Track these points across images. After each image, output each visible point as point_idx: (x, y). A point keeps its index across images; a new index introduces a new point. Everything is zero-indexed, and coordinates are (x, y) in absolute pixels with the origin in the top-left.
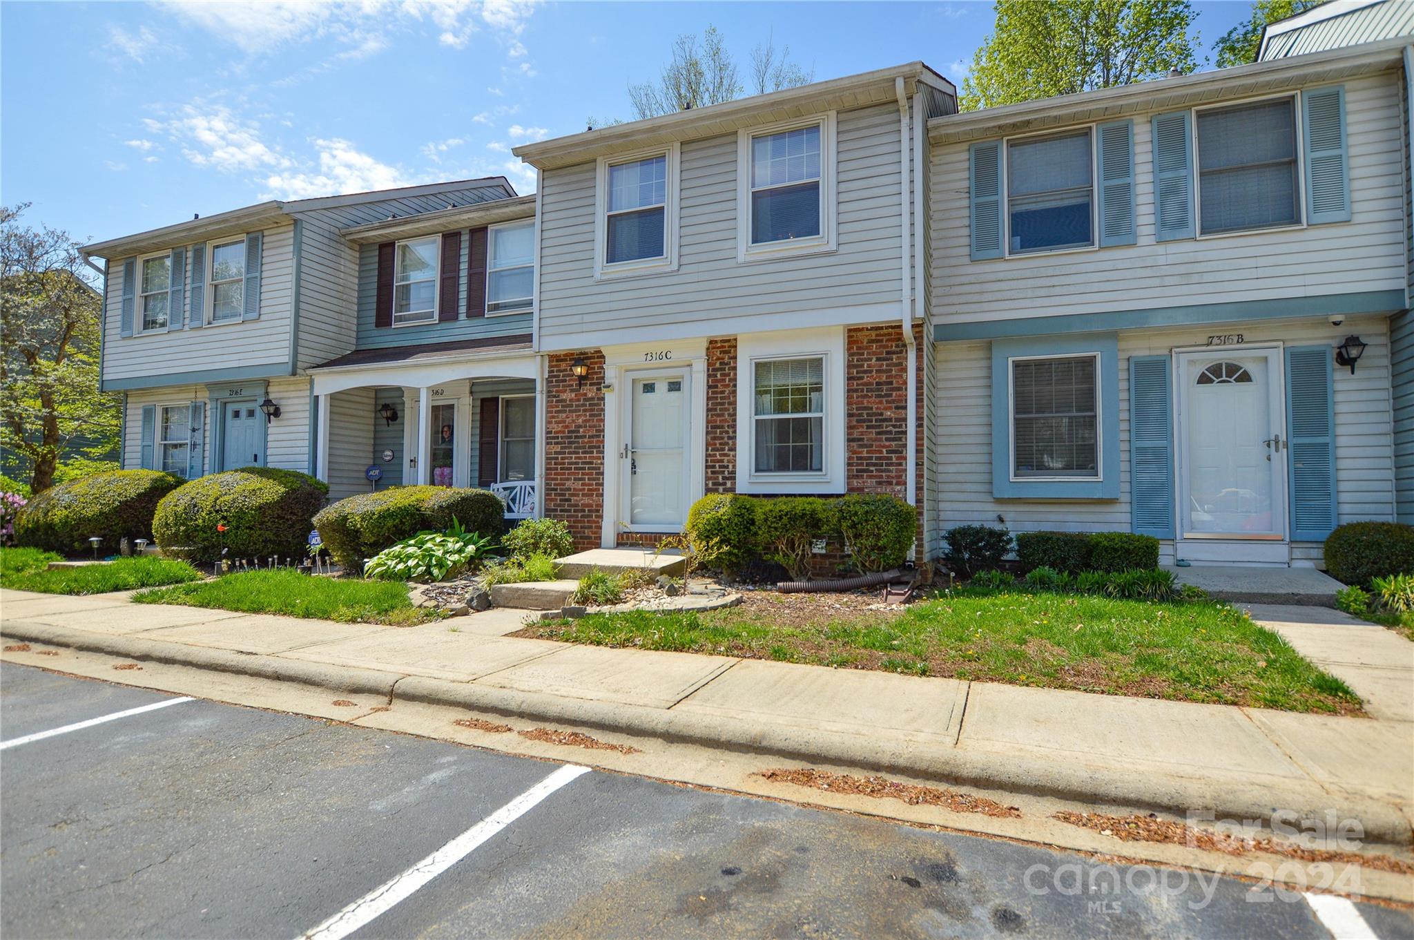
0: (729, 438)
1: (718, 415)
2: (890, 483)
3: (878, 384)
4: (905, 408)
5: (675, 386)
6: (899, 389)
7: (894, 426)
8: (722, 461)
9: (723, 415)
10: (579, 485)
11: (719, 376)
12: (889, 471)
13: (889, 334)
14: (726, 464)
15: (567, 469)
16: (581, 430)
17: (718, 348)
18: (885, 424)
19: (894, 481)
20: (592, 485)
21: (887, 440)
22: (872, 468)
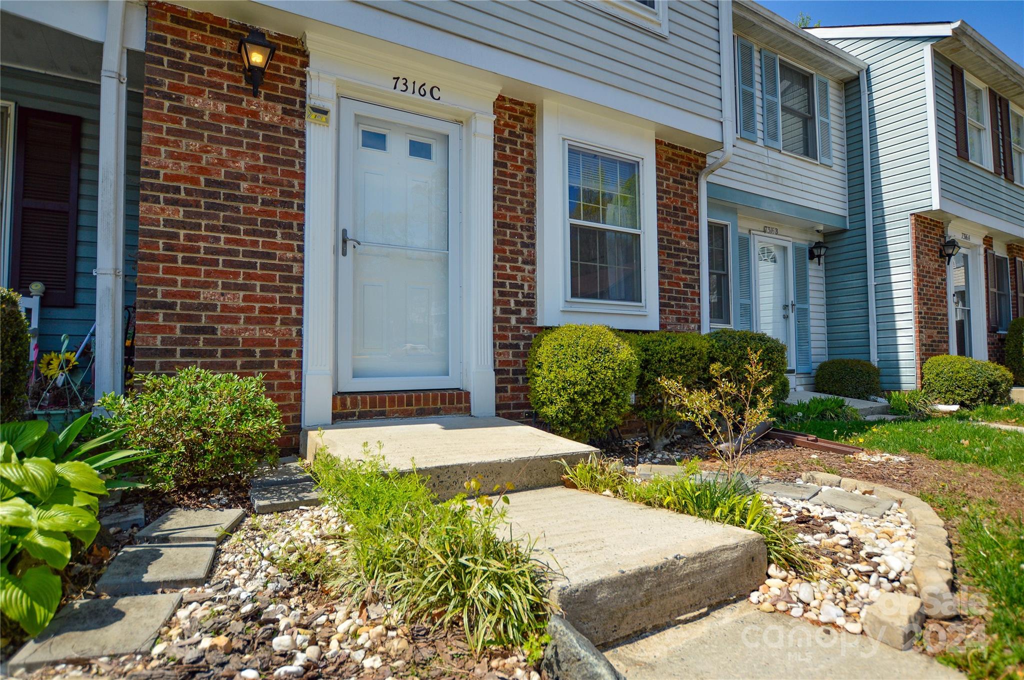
0: (524, 245)
1: (508, 209)
2: (687, 321)
3: (675, 208)
4: (697, 240)
5: (419, 150)
6: (690, 218)
7: (689, 258)
8: (514, 277)
9: (513, 210)
10: (237, 299)
11: (508, 149)
12: (686, 307)
13: (682, 157)
14: (519, 282)
15: (203, 262)
16: (244, 185)
17: (506, 109)
18: (681, 254)
19: (690, 318)
20: (272, 300)
21: (684, 272)
22: (673, 303)
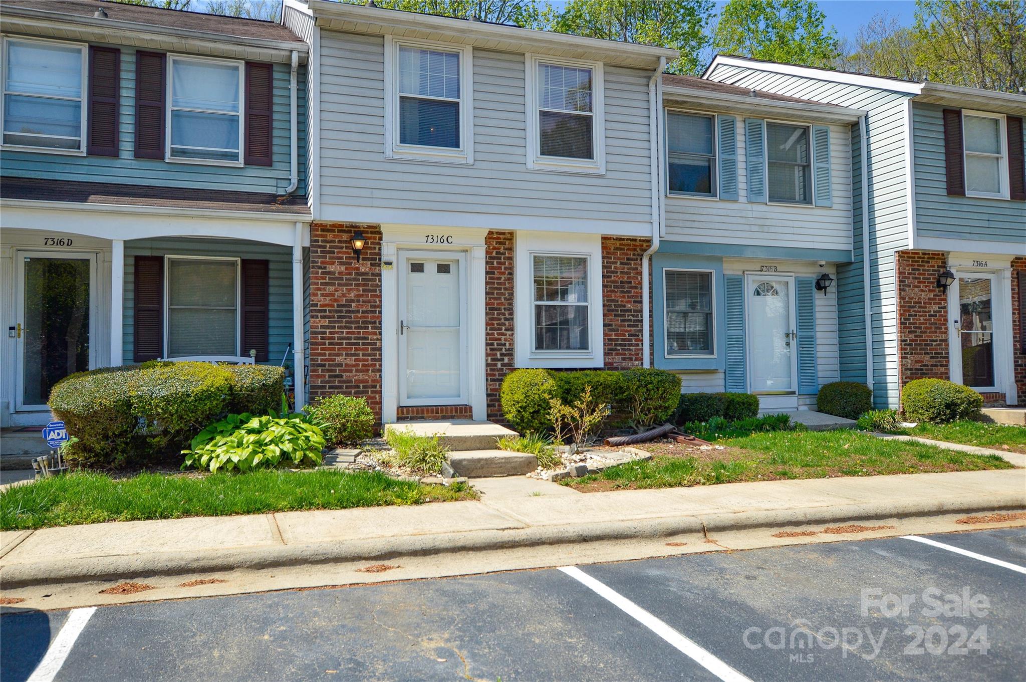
0: (506, 319)
1: (495, 299)
2: (631, 359)
3: (622, 282)
4: (641, 302)
5: (443, 269)
6: (636, 288)
7: (633, 316)
8: (500, 339)
9: (500, 299)
10: (351, 361)
11: (495, 263)
12: (630, 350)
13: (629, 245)
14: (503, 342)
15: (337, 344)
16: (354, 305)
17: (494, 238)
18: (627, 314)
19: (634, 358)
20: (367, 360)
21: (629, 326)
22: (619, 348)
